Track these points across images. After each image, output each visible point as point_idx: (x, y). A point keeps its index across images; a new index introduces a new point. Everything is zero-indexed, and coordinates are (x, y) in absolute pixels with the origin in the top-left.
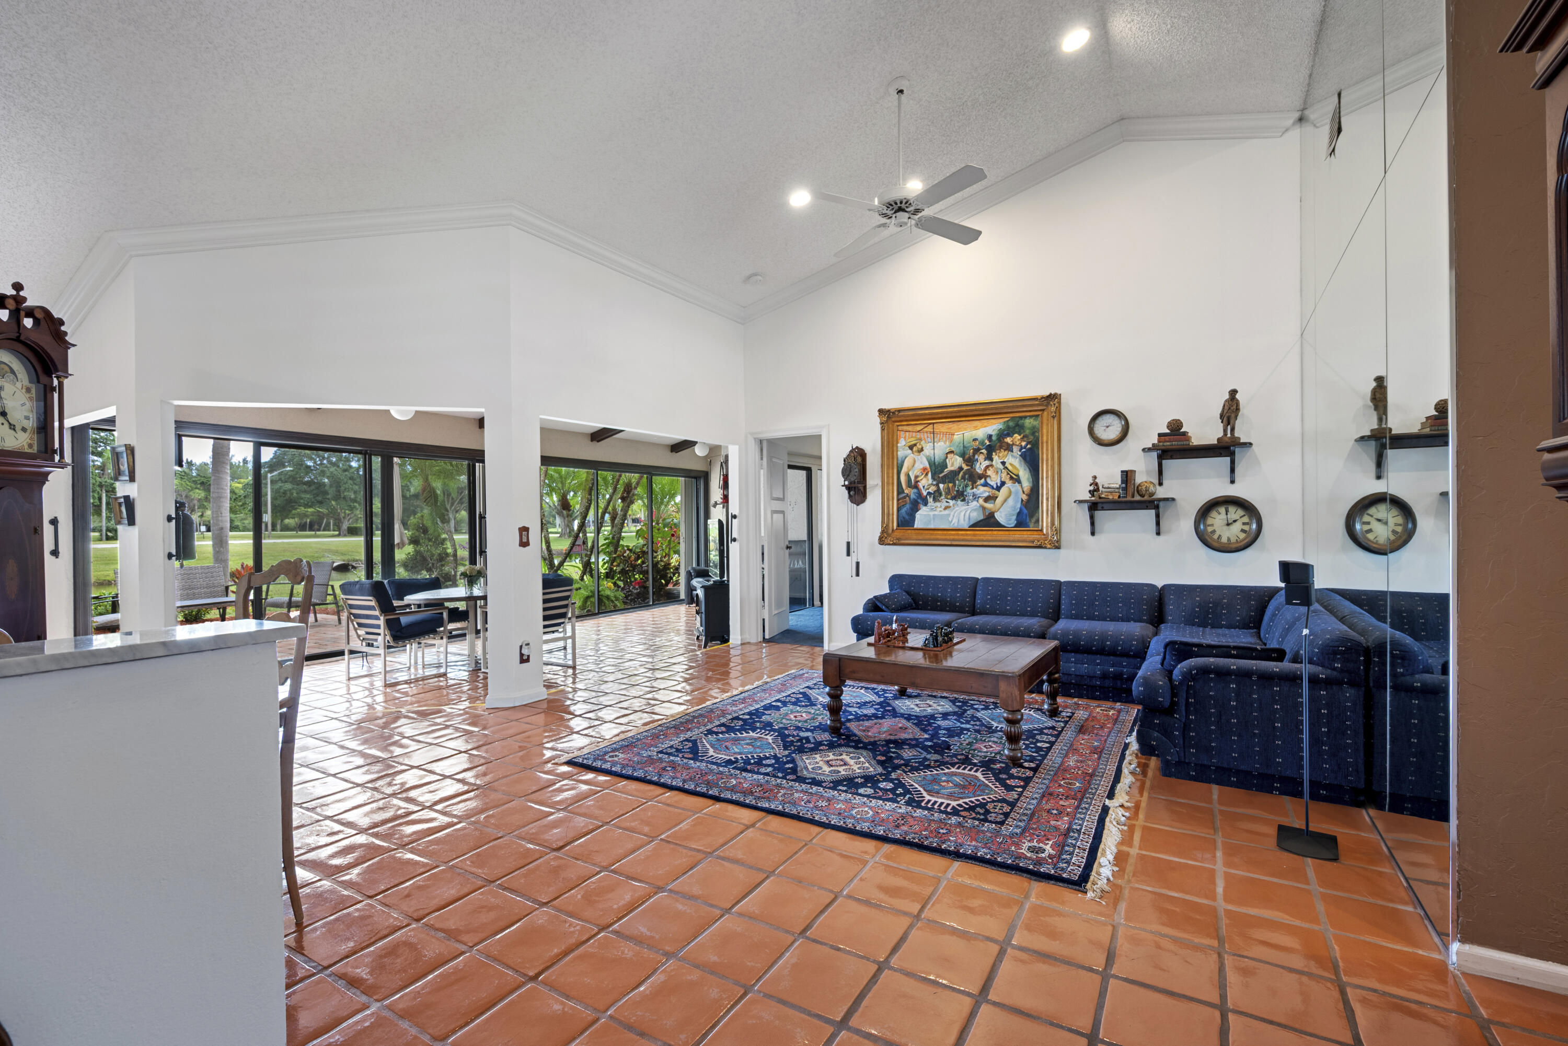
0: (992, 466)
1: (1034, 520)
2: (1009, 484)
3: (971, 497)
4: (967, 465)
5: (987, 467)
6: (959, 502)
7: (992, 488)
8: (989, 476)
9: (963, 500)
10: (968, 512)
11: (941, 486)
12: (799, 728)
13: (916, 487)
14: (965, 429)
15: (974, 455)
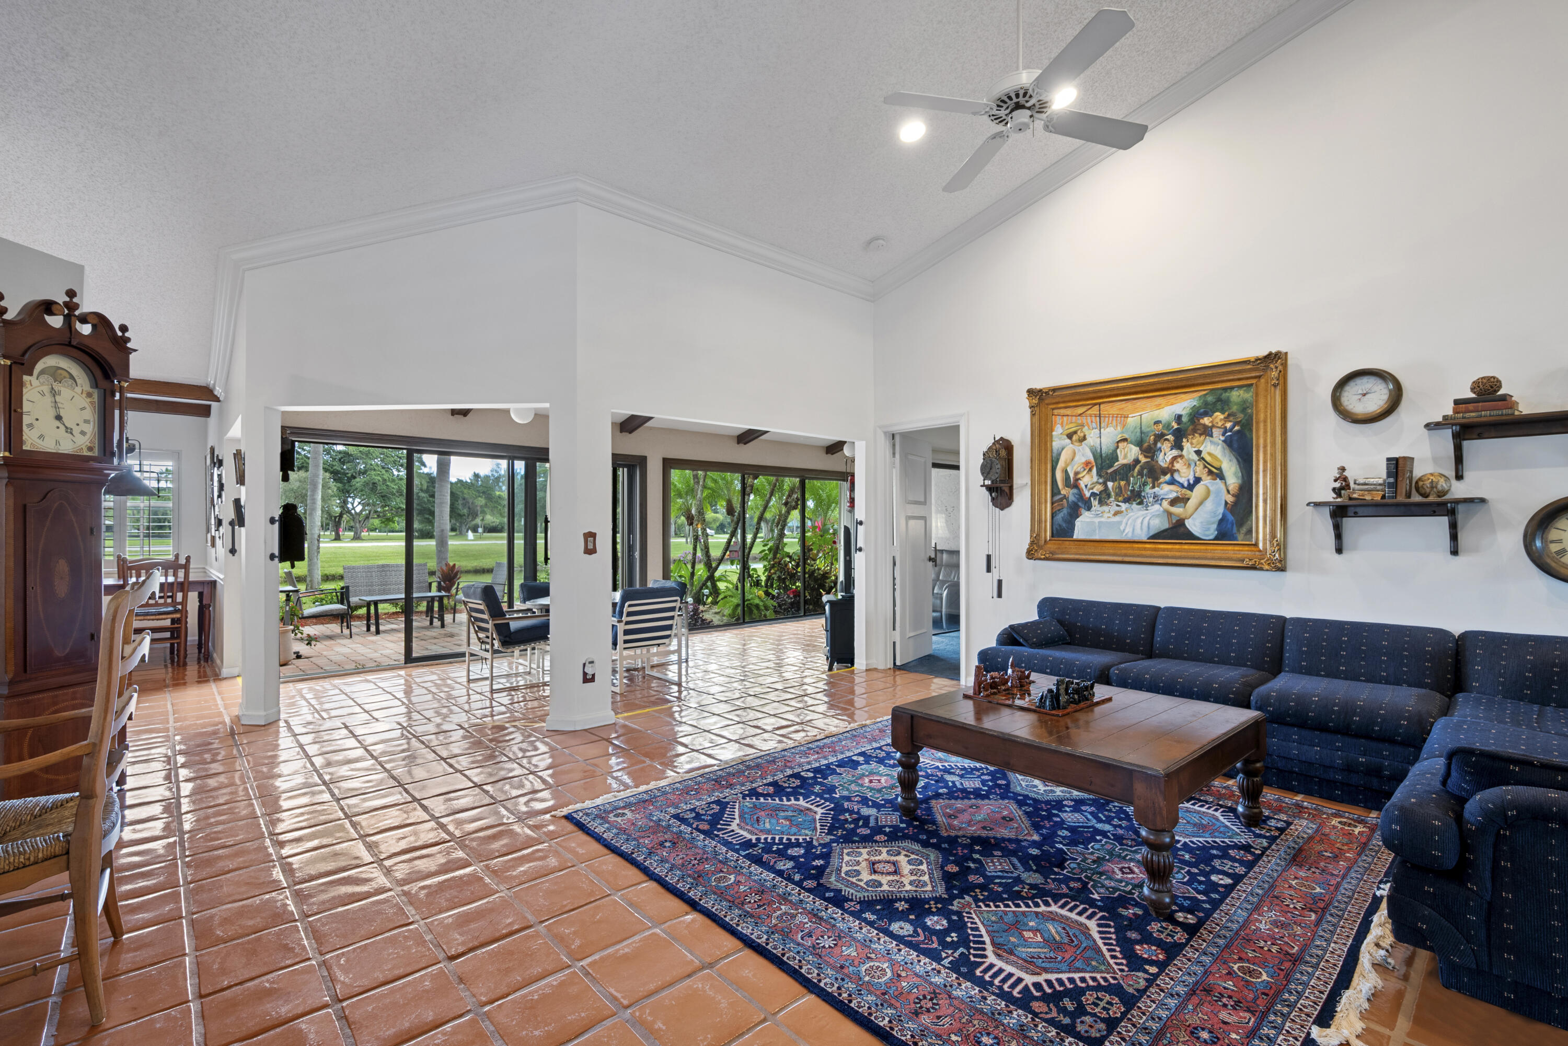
0: (1181, 456)
1: (1244, 530)
2: (1207, 481)
3: (1151, 499)
4: (1146, 457)
5: (1175, 459)
6: (1134, 506)
7: (1182, 486)
8: (1178, 471)
9: (1141, 503)
10: (1147, 519)
11: (1110, 484)
12: (864, 801)
13: (1076, 486)
14: (1143, 409)
15: (1155, 443)
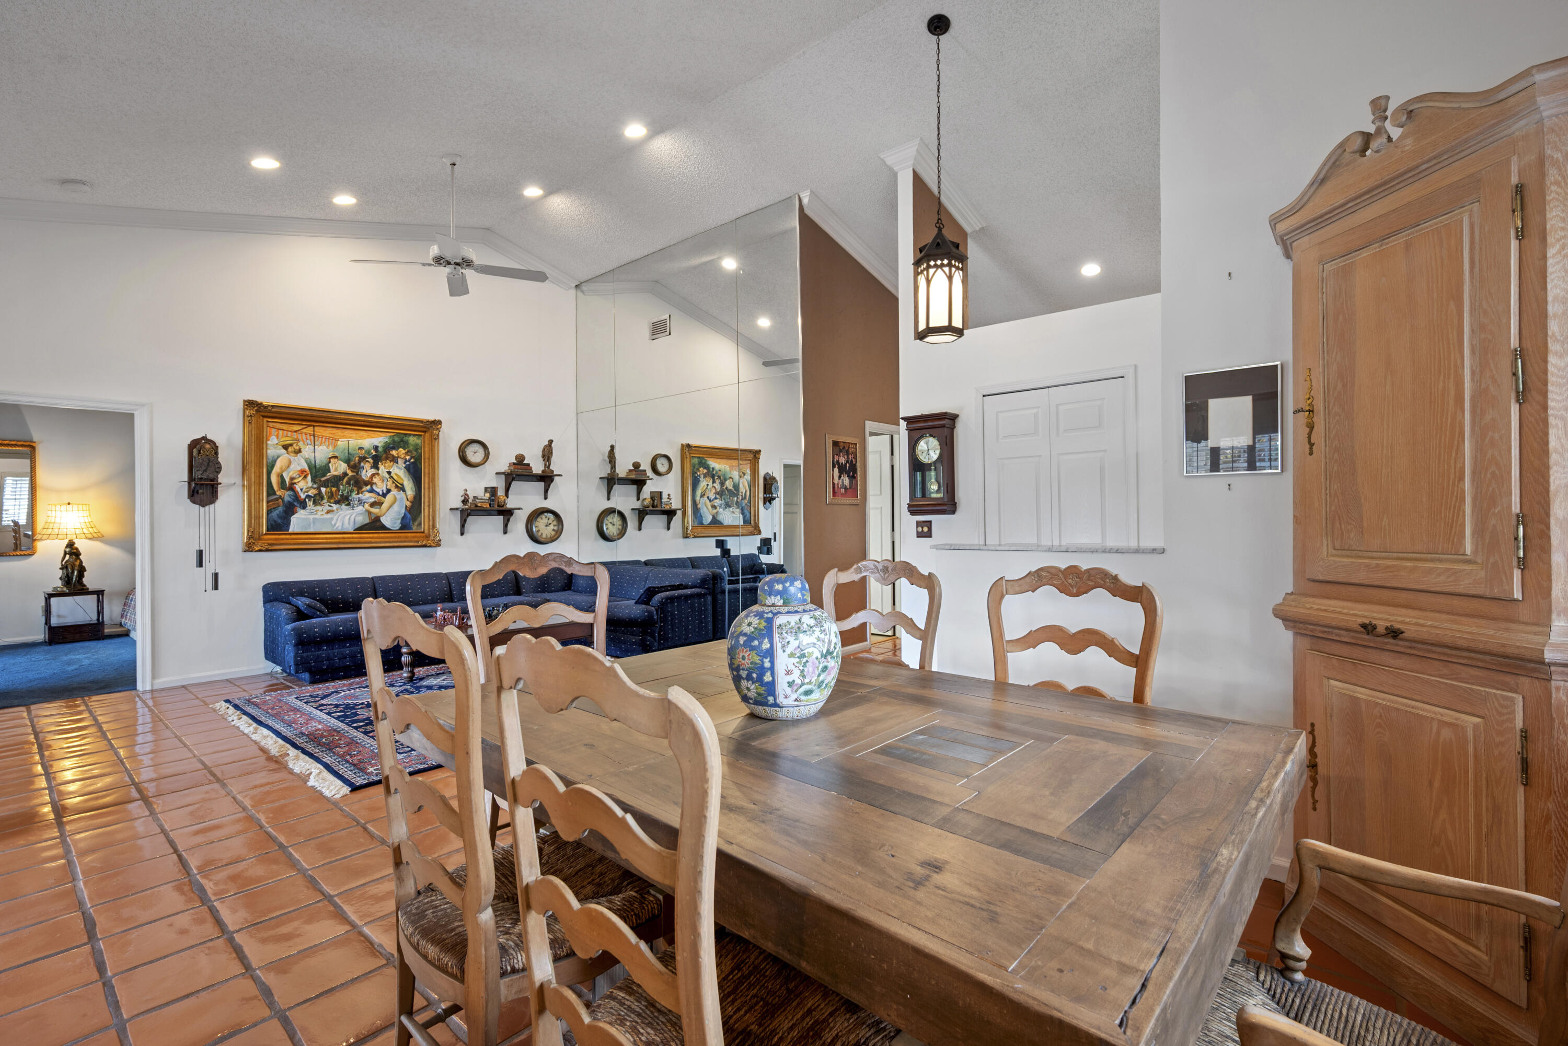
0: (378, 474)
1: (416, 523)
2: (394, 492)
3: (356, 502)
4: (352, 471)
5: (373, 475)
6: (343, 506)
7: (378, 494)
8: (375, 484)
9: (349, 504)
10: (354, 516)
11: (323, 490)
13: (291, 488)
14: (350, 437)
15: (360, 462)
